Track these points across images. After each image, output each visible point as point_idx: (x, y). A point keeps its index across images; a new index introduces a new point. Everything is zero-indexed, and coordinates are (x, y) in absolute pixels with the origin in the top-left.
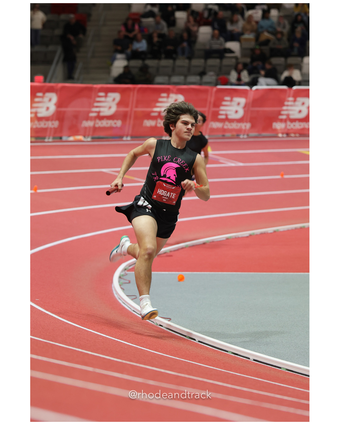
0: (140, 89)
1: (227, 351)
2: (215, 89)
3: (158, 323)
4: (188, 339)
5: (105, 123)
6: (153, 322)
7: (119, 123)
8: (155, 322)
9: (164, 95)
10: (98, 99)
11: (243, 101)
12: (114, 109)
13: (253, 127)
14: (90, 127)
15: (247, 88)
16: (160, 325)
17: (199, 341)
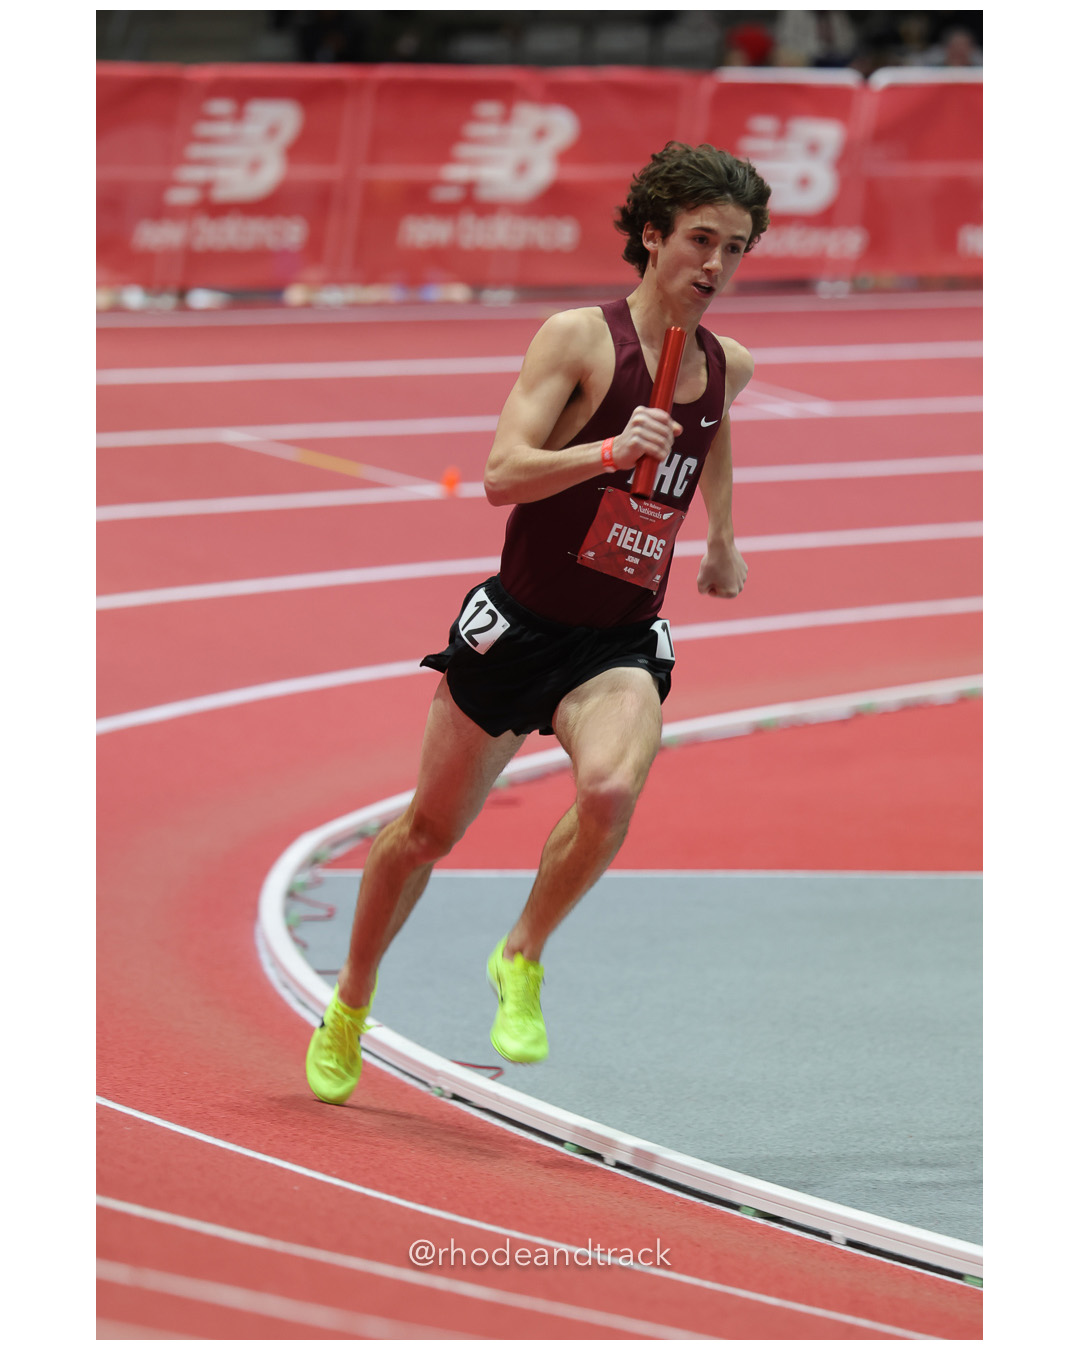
0: (386, 88)
1: (736, 1207)
2: (707, 86)
3: (445, 1087)
4: (571, 1154)
5: (232, 234)
6: (425, 1083)
7: (292, 233)
8: (431, 1082)
9: (489, 109)
10: (205, 129)
11: (829, 134)
12: (273, 175)
13: (878, 246)
14: (168, 254)
15: (846, 77)
16: (456, 1097)
17: (619, 1165)
